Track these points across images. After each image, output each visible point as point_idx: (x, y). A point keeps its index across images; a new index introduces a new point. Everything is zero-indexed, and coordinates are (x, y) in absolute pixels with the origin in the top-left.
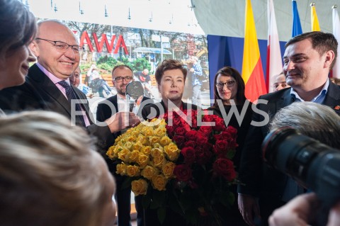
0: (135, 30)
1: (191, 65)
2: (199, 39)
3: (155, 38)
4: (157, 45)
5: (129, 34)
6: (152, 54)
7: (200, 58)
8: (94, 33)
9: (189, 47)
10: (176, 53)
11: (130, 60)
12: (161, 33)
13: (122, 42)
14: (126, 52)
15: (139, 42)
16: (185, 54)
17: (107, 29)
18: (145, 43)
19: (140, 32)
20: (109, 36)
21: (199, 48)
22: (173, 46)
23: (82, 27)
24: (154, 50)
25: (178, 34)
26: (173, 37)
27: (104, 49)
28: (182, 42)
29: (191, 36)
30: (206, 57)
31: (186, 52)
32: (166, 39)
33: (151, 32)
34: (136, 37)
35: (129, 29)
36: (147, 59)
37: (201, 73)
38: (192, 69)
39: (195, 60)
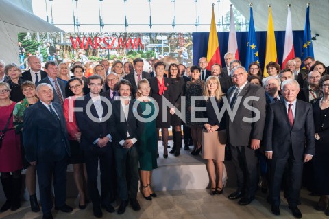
0: (147, 34)
1: (181, 53)
3: (159, 38)
4: (160, 42)
5: (144, 37)
6: (157, 48)
7: (187, 48)
8: (125, 38)
9: (180, 41)
10: (171, 46)
11: (144, 52)
12: (162, 34)
13: (140, 42)
14: (142, 48)
15: (149, 41)
16: (177, 46)
17: (132, 35)
18: (153, 41)
19: (150, 34)
20: (133, 39)
21: (187, 41)
22: (169, 42)
23: (119, 35)
24: (157, 45)
25: (173, 34)
26: (170, 36)
27: (130, 47)
28: (175, 38)
29: (181, 34)
30: (191, 47)
32: (165, 38)
33: (156, 34)
34: (147, 38)
35: (143, 34)
36: (154, 51)
37: (187, 58)
38: (182, 56)
39: (183, 49)
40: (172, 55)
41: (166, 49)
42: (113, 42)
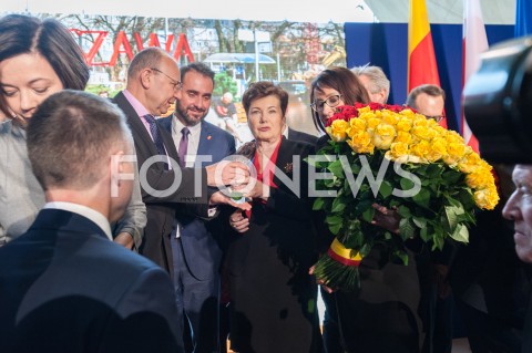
0: (207, 23)
2: (328, 31)
3: (245, 35)
4: (249, 47)
5: (197, 30)
6: (239, 66)
8: (136, 34)
9: (308, 48)
10: (283, 60)
12: (255, 25)
13: (184, 46)
15: (215, 44)
16: (301, 62)
17: (158, 24)
18: (226, 46)
19: (217, 25)
20: (163, 36)
21: (328, 48)
22: (277, 48)
23: (116, 24)
24: (241, 57)
25: (288, 24)
26: (278, 30)
28: (294, 39)
29: (311, 27)
31: (302, 58)
32: (264, 36)
33: (237, 24)
34: (210, 35)
35: (197, 23)
36: (230, 74)
42: (98, 43)
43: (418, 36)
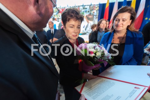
2: (97, 5)
4: (86, 9)
7: (96, 10)
9: (94, 8)
12: (87, 5)
15: (82, 9)
18: (84, 8)
21: (97, 8)
22: (90, 8)
24: (85, 10)
25: (91, 5)
28: (92, 7)
29: (94, 5)
30: (98, 10)
31: (93, 9)
32: (88, 7)
33: (85, 6)
34: (82, 7)
35: (80, 6)
36: (84, 12)
37: (96, 14)
38: (94, 14)
39: (95, 11)
40: (90, 13)
41: (89, 12)
43: (107, 6)
